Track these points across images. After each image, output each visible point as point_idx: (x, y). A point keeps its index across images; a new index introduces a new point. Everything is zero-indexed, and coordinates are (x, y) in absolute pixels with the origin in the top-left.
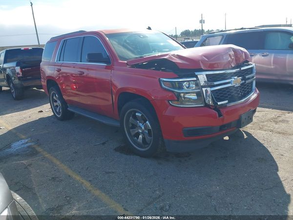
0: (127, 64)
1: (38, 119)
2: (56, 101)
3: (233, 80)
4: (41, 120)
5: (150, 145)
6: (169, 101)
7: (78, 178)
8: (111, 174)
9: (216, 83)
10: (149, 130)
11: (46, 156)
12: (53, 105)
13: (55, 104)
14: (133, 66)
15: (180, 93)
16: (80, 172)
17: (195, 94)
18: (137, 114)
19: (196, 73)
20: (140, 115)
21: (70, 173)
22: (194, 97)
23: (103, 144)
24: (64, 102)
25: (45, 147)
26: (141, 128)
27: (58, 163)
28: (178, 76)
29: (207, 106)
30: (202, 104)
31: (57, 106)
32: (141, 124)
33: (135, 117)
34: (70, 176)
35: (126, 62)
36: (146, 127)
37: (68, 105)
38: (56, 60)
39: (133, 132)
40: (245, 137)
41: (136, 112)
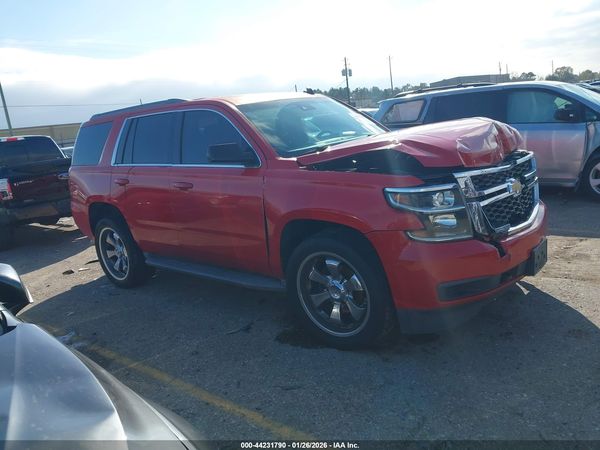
0: (298, 163)
1: (68, 289)
2: (112, 248)
3: (510, 184)
4: (77, 289)
5: (363, 325)
6: (405, 231)
7: (228, 406)
8: (295, 391)
9: (487, 192)
10: (356, 294)
11: (132, 366)
12: (106, 256)
13: (110, 254)
14: (310, 168)
15: (428, 215)
16: (226, 393)
17: (453, 216)
18: (328, 262)
19: (456, 175)
20: (335, 264)
21: (206, 397)
22: (452, 221)
23: (247, 329)
24: (135, 248)
25: (118, 348)
26: (337, 290)
27: (167, 378)
28: (423, 183)
29: (477, 236)
30: (467, 234)
31: (115, 258)
32: (336, 282)
33: (323, 269)
34: (207, 404)
35: (295, 159)
36: (350, 287)
37: (146, 254)
38: (113, 161)
39: (318, 299)
40: (526, 292)
41: (325, 258)
